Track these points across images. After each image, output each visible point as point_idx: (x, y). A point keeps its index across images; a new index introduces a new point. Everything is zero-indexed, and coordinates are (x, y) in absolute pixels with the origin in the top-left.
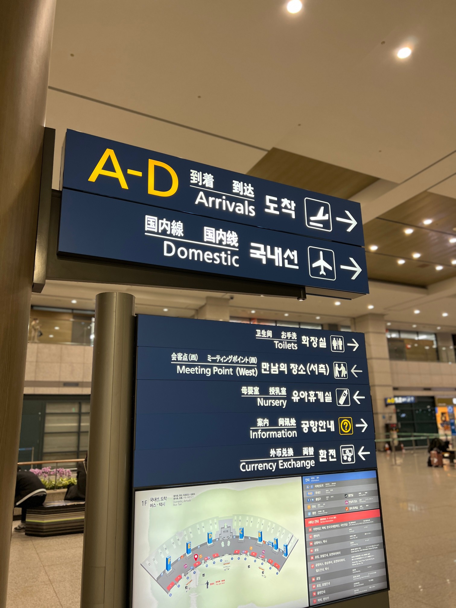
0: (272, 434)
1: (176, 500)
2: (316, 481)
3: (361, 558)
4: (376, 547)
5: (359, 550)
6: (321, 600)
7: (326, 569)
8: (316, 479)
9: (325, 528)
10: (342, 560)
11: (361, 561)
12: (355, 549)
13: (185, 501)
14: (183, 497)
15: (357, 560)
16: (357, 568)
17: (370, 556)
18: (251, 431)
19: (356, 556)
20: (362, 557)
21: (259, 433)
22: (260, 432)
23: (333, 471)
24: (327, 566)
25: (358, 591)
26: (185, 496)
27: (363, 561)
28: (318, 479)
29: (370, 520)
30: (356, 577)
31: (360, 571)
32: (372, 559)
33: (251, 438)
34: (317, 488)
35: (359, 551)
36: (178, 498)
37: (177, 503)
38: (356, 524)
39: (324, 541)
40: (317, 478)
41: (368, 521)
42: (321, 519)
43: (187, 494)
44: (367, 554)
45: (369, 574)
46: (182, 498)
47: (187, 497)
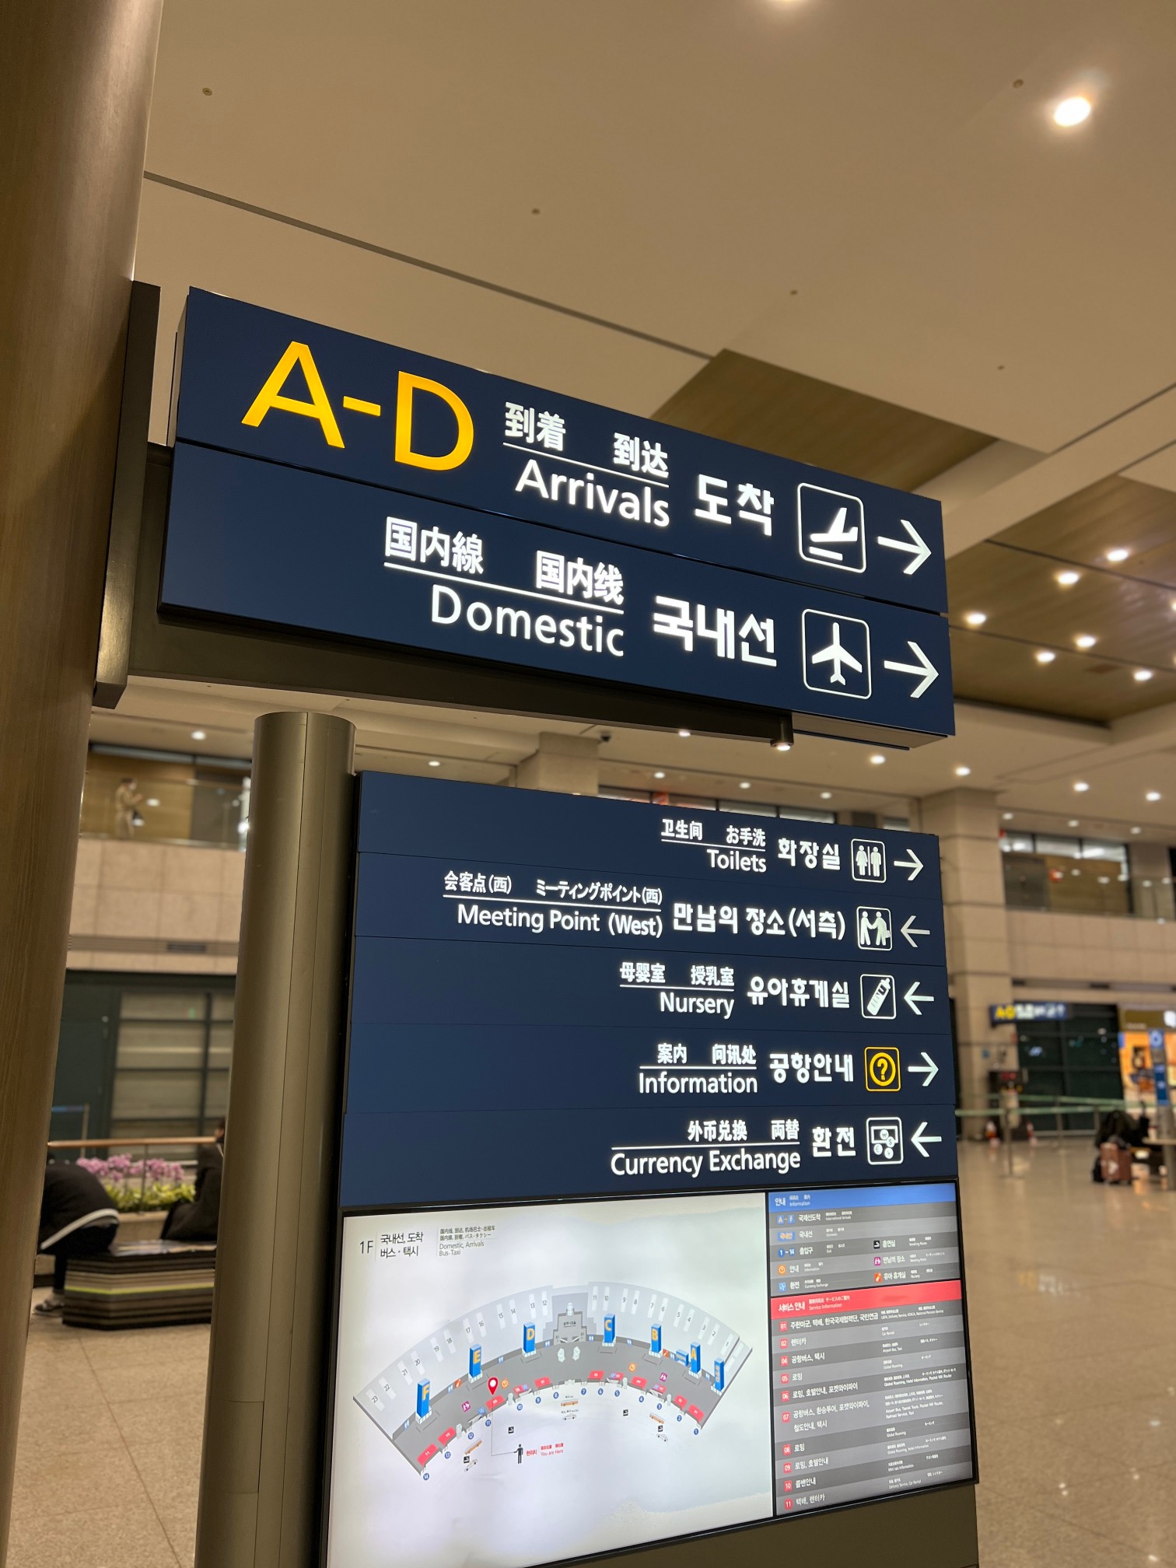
0: (695, 1084)
1: (446, 1242)
2: (803, 1204)
3: (909, 1400)
4: (947, 1374)
5: (905, 1380)
6: (803, 1501)
7: (819, 1424)
8: (801, 1199)
9: (820, 1322)
10: (861, 1404)
11: (909, 1408)
12: (895, 1378)
13: (468, 1245)
14: (464, 1234)
15: (899, 1406)
16: (899, 1426)
17: (931, 1397)
18: (642, 1075)
19: (897, 1396)
20: (911, 1397)
21: (662, 1079)
22: (665, 1076)
23: (845, 1182)
24: (822, 1417)
25: (898, 1483)
26: (470, 1233)
27: (913, 1407)
28: (807, 1201)
29: (934, 1307)
30: (894, 1446)
31: (905, 1433)
32: (936, 1404)
33: (642, 1091)
34: (806, 1223)
35: (904, 1383)
36: (450, 1238)
37: (449, 1250)
38: (900, 1316)
39: (817, 1356)
40: (806, 1197)
41: (929, 1310)
42: (811, 1301)
43: (475, 1228)
44: (923, 1392)
45: (927, 1441)
46: (461, 1236)
47: (474, 1234)
